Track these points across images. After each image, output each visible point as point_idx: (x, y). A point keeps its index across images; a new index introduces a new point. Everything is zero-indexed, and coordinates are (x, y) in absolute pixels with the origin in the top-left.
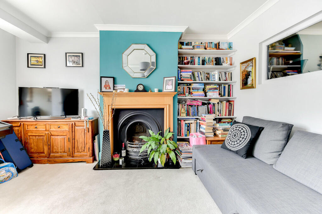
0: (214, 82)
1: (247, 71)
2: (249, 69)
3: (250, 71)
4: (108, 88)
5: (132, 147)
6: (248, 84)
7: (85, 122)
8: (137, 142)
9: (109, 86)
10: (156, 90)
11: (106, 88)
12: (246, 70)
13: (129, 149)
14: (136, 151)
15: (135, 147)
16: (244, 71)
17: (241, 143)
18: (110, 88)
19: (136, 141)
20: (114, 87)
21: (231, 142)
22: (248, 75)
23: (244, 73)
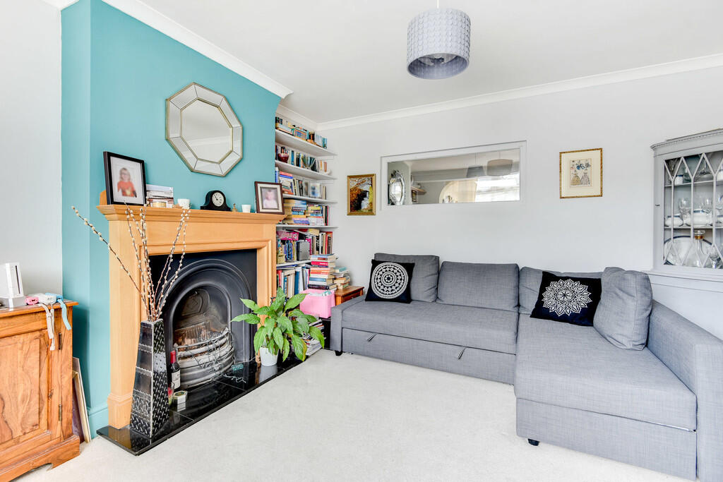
0: (313, 199)
1: (360, 190)
2: (366, 188)
3: (367, 191)
4: (128, 192)
5: (190, 356)
6: (363, 208)
7: (48, 314)
8: (188, 342)
9: (133, 188)
10: (246, 209)
11: (124, 194)
12: (359, 188)
13: (187, 363)
14: (207, 360)
15: (202, 353)
16: (355, 188)
17: (401, 286)
18: (134, 194)
19: (186, 339)
20: (145, 191)
21: (386, 289)
22: (362, 195)
23: (354, 192)
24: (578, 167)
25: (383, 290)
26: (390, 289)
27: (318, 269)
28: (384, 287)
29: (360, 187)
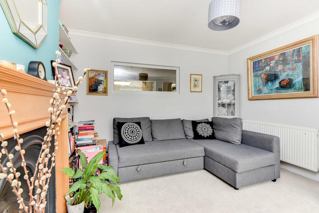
1: (97, 79)
2: (101, 78)
3: (102, 80)
16: (93, 78)
21: (132, 138)
22: (99, 83)
23: (92, 80)
24: (196, 81)
25: (131, 139)
26: (135, 138)
27: (85, 132)
28: (131, 137)
29: (97, 77)
